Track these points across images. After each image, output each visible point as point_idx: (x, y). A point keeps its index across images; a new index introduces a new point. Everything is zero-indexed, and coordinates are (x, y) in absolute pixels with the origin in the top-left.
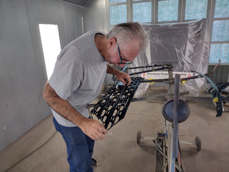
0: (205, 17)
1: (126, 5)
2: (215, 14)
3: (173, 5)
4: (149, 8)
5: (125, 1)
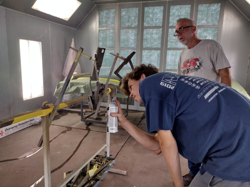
3: (157, 34)
4: (135, 34)
5: (113, 26)
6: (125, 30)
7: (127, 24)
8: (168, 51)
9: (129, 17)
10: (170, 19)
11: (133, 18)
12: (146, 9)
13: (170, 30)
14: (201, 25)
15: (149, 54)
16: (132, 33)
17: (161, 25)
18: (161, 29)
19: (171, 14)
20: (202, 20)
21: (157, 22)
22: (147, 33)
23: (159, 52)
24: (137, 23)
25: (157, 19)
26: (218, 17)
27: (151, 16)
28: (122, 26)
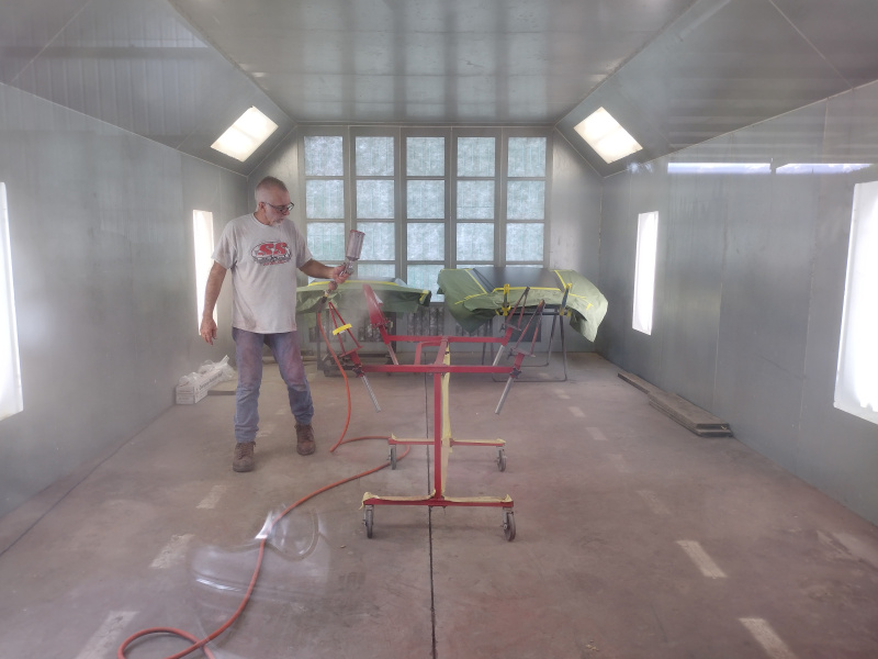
1: (342, 182)
2: (508, 212)
3: (434, 191)
4: (389, 191)
5: (340, 172)
6: (367, 181)
7: (371, 171)
8: (458, 225)
9: (376, 156)
10: (459, 162)
11: (383, 158)
12: (410, 141)
13: (459, 183)
14: (516, 176)
15: (422, 231)
16: (382, 187)
17: (442, 174)
18: (443, 181)
19: (459, 153)
20: (517, 166)
21: (434, 167)
22: (415, 190)
23: (441, 226)
24: (392, 168)
25: (432, 162)
26: (544, 162)
27: (420, 155)
28: (359, 173)
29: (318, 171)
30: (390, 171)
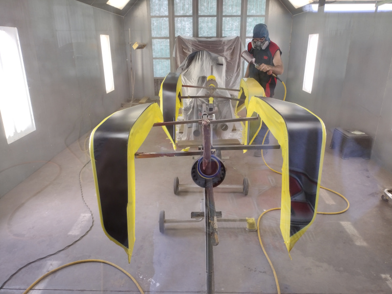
0: (239, 36)
1: (168, 18)
2: (247, 33)
3: (212, 23)
4: (190, 23)
5: (167, 13)
6: (180, 18)
7: (181, 13)
9: (184, 5)
10: (223, 8)
11: (187, 6)
13: (224, 18)
14: (251, 14)
16: (187, 21)
17: (215, 14)
18: (216, 18)
19: (224, 3)
20: (253, 9)
21: (212, 10)
22: (202, 22)
24: (192, 11)
25: (211, 8)
26: (265, 7)
27: (205, 4)
28: (176, 14)
29: (157, 13)
30: (190, 12)
